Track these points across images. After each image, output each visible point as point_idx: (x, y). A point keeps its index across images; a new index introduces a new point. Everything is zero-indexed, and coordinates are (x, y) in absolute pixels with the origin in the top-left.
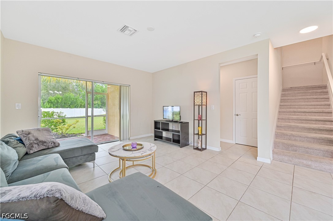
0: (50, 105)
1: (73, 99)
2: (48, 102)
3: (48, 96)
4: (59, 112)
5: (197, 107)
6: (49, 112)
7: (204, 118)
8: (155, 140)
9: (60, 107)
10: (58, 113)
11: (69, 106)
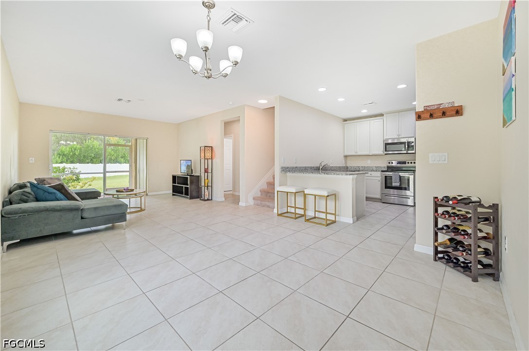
0: (61, 158)
1: (97, 150)
2: (59, 154)
3: (57, 145)
4: (72, 168)
5: (206, 161)
6: (59, 167)
7: (210, 171)
8: (173, 195)
9: (77, 163)
10: (70, 168)
11: (91, 160)
